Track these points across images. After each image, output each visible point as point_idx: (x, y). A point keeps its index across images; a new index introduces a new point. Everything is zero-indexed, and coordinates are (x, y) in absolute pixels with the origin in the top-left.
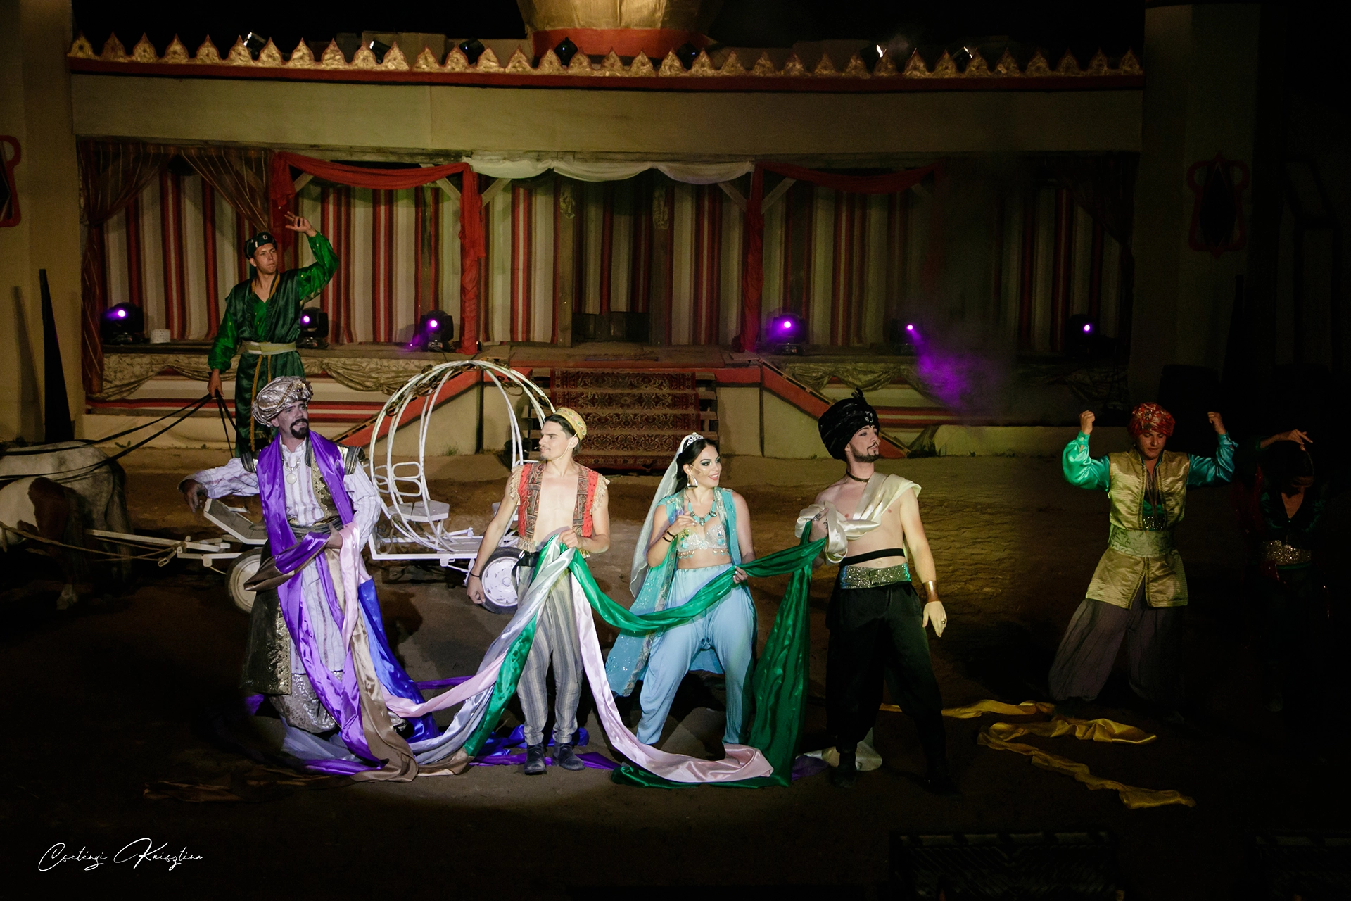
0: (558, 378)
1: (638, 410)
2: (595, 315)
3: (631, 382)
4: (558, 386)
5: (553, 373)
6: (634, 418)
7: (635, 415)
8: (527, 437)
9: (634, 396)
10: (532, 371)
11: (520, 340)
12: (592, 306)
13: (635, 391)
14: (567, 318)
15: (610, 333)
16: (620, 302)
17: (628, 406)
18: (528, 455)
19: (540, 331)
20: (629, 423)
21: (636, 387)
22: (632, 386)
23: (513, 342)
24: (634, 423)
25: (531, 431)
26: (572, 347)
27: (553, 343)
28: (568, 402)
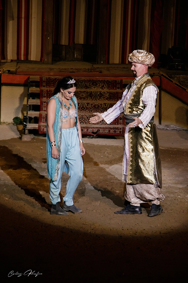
0: (44, 82)
1: (90, 102)
2: (66, 45)
3: (86, 84)
4: (44, 86)
5: (41, 78)
6: (87, 106)
7: (88, 104)
8: (25, 115)
9: (87, 93)
10: (29, 77)
11: (22, 59)
12: (64, 41)
13: (88, 90)
14: (50, 48)
15: (74, 55)
16: (80, 39)
17: (84, 98)
18: (26, 126)
19: (34, 55)
20: (84, 109)
21: (88, 88)
22: (87, 87)
23: (18, 60)
24: (87, 108)
25: (28, 112)
26: (52, 64)
27: (42, 61)
28: (49, 96)
